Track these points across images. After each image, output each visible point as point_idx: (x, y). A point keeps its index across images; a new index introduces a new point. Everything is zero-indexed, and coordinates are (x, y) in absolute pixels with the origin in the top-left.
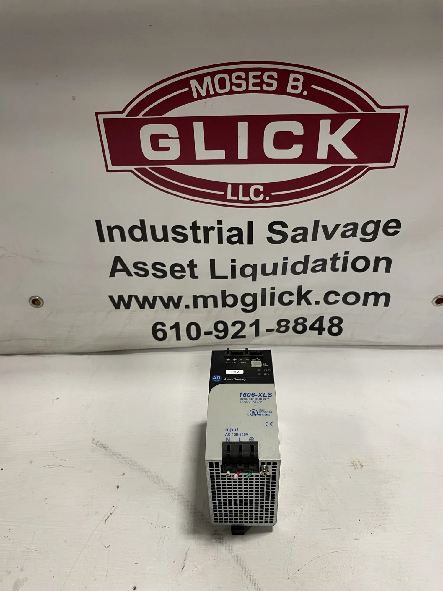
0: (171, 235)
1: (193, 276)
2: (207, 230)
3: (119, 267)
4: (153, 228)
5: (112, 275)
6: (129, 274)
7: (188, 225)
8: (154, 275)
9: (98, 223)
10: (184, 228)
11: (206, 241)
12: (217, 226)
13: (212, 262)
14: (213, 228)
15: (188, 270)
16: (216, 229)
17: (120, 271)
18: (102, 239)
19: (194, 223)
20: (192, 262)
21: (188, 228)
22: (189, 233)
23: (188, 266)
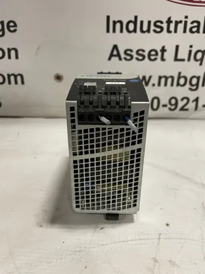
0: (152, 27)
1: (163, 59)
2: (177, 23)
3: (115, 53)
4: (142, 22)
5: (110, 59)
6: (120, 59)
7: (165, 20)
8: (137, 59)
9: (108, 18)
10: (162, 22)
11: (176, 31)
12: (184, 20)
13: (177, 47)
14: (181, 22)
15: (160, 53)
16: (183, 23)
17: (115, 56)
18: (108, 31)
19: (169, 18)
20: (163, 47)
21: (164, 22)
22: (165, 26)
23: (161, 50)
